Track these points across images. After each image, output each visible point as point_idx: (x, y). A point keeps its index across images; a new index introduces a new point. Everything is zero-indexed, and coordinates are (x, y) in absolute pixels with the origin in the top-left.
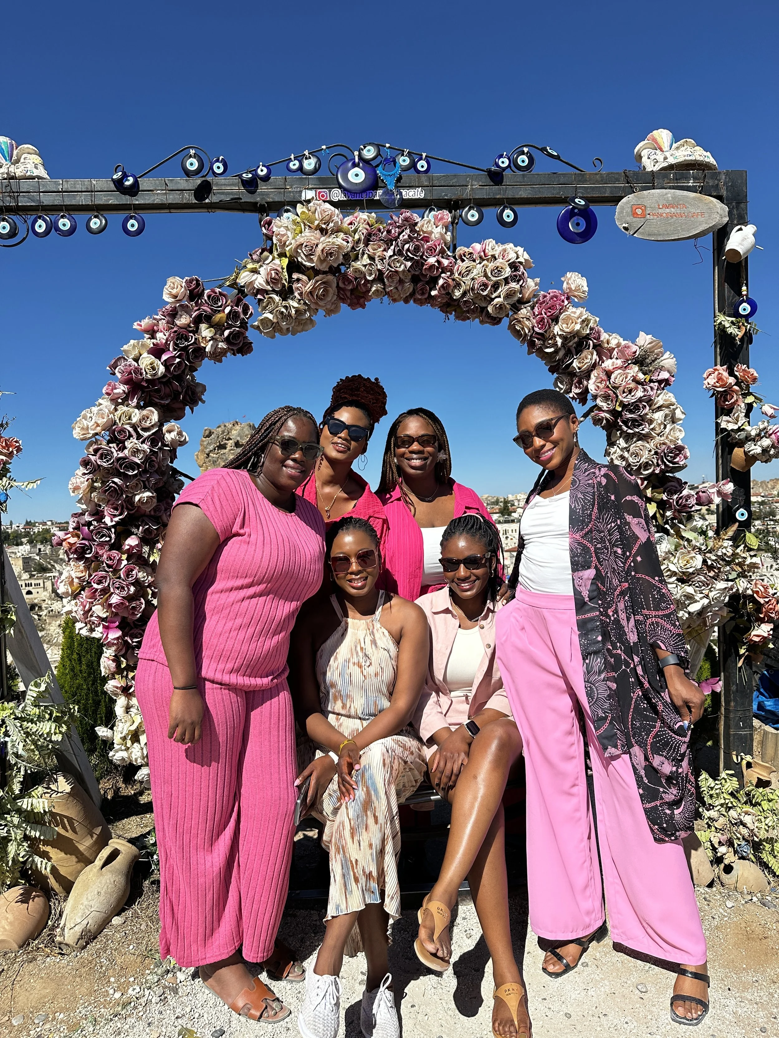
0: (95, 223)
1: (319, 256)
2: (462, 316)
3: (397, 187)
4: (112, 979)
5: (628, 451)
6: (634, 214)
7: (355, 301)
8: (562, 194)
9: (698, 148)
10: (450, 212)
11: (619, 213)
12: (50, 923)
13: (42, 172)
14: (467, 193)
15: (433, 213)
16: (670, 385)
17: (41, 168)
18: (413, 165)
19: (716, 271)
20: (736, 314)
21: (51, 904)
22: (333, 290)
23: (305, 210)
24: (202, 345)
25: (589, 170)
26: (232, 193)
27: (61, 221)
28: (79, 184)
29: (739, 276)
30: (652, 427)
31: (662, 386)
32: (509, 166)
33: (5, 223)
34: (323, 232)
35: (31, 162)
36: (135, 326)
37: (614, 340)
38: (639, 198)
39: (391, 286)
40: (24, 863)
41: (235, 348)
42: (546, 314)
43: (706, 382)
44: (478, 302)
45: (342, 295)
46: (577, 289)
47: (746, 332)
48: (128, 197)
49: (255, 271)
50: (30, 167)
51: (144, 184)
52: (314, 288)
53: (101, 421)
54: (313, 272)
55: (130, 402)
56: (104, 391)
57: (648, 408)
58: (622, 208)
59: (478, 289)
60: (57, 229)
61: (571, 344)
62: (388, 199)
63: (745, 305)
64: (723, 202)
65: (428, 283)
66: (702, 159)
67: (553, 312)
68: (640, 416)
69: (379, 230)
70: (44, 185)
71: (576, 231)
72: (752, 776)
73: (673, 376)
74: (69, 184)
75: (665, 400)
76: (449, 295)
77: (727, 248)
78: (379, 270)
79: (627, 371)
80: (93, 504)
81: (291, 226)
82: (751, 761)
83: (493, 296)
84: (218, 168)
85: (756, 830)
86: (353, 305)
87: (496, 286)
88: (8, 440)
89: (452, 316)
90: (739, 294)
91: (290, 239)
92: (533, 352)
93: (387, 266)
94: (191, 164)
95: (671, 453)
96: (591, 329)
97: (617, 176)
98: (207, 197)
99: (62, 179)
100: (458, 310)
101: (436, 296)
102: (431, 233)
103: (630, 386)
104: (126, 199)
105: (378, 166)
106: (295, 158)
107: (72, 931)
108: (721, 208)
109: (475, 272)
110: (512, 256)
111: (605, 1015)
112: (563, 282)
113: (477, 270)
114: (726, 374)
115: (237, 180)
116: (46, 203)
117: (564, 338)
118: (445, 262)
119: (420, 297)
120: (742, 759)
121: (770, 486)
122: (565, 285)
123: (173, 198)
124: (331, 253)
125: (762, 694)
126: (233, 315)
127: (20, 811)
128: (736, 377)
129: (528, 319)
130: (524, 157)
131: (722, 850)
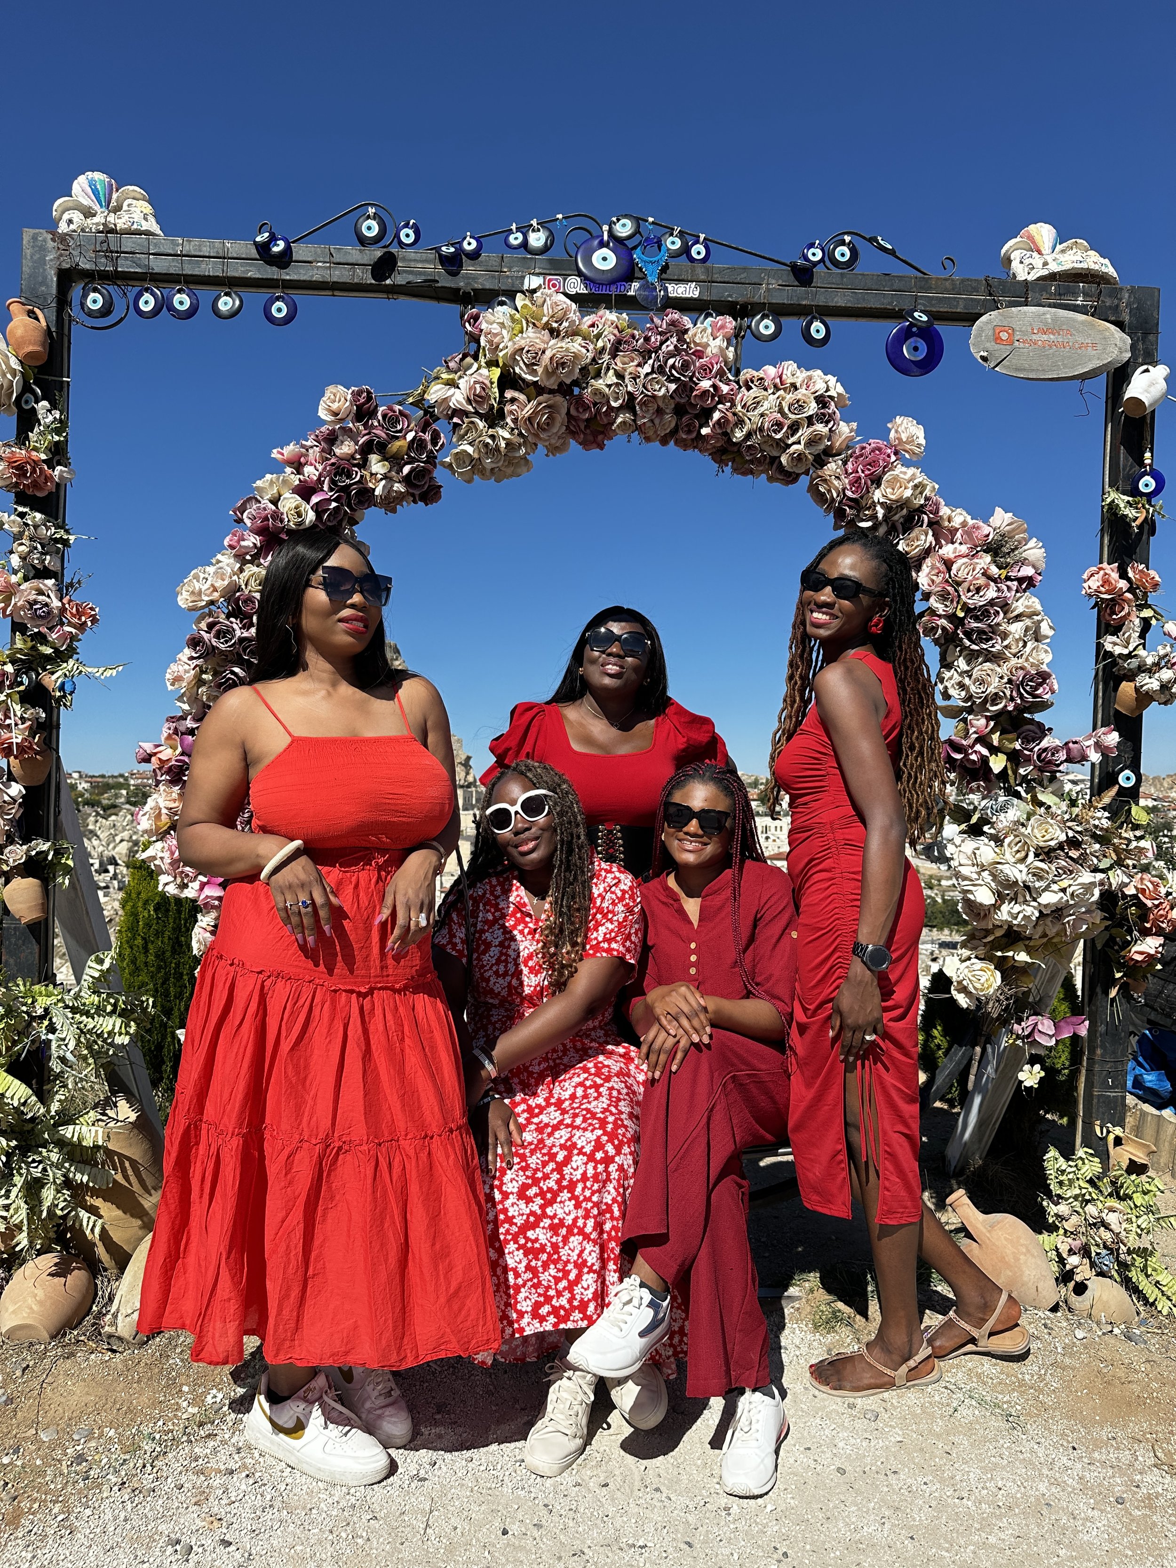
0: (226, 304)
1: (546, 366)
2: (743, 470)
3: (661, 279)
4: (185, 1389)
5: (970, 677)
6: (997, 339)
7: (591, 438)
8: (896, 305)
9: (1092, 253)
10: (736, 320)
11: (976, 337)
12: (94, 1308)
13: (152, 225)
14: (761, 295)
15: (710, 319)
16: (1034, 586)
17: (152, 219)
18: (685, 250)
19: (1109, 429)
20: (1134, 492)
21: (99, 1283)
22: (561, 418)
23: (527, 302)
24: (371, 485)
25: (935, 273)
26: (424, 273)
27: (178, 297)
28: (206, 246)
29: (1141, 437)
30: (1006, 643)
31: (1024, 586)
32: (822, 260)
33: (97, 295)
34: (554, 333)
35: (138, 210)
36: (275, 454)
37: (959, 517)
38: (1005, 317)
39: (644, 417)
40: (64, 1217)
41: (417, 492)
42: (863, 472)
43: (1086, 585)
44: (767, 448)
45: (574, 427)
46: (910, 440)
47: (1146, 518)
48: (275, 269)
49: (452, 384)
50: (137, 216)
51: (300, 251)
52: (535, 413)
53: (221, 584)
54: (535, 390)
55: (262, 561)
56: (226, 543)
57: (1002, 615)
58: (981, 330)
59: (769, 429)
60: (171, 308)
61: (896, 518)
62: (647, 296)
63: (1147, 479)
64: (1123, 331)
65: (697, 416)
66: (1097, 267)
67: (873, 470)
68: (989, 626)
69: (633, 336)
70: (156, 245)
71: (913, 359)
72: (1121, 1156)
73: (1040, 574)
74: (192, 246)
75: (1027, 607)
76: (727, 436)
77: (1126, 396)
78: (629, 393)
79: (976, 560)
80: (200, 703)
81: (508, 323)
82: (1121, 1135)
83: (790, 442)
84: (407, 236)
85: (1124, 1234)
86: (586, 444)
87: (794, 428)
88: (81, 606)
89: (728, 469)
90: (1141, 463)
91: (506, 340)
92: (842, 527)
93: (641, 389)
94: (369, 228)
95: (1031, 681)
96: (927, 499)
97: (974, 285)
98: (389, 277)
99: (183, 237)
100: (737, 459)
101: (707, 435)
102: (707, 345)
103: (979, 582)
104: (272, 272)
105: (635, 248)
106: (518, 230)
107: (128, 1319)
108: (1121, 338)
109: (766, 405)
110: (820, 387)
111: (895, 1472)
112: (890, 430)
113: (770, 402)
114: (1115, 575)
115: (432, 255)
116: (157, 270)
117: (888, 508)
118: (725, 389)
119: (684, 437)
120: (1108, 1132)
121: (1166, 785)
122: (892, 435)
123: (339, 275)
124: (564, 363)
125: (1140, 1065)
126: (418, 445)
127: (61, 1143)
128: (1129, 580)
129: (838, 478)
130: (845, 249)
131: (1074, 1260)
